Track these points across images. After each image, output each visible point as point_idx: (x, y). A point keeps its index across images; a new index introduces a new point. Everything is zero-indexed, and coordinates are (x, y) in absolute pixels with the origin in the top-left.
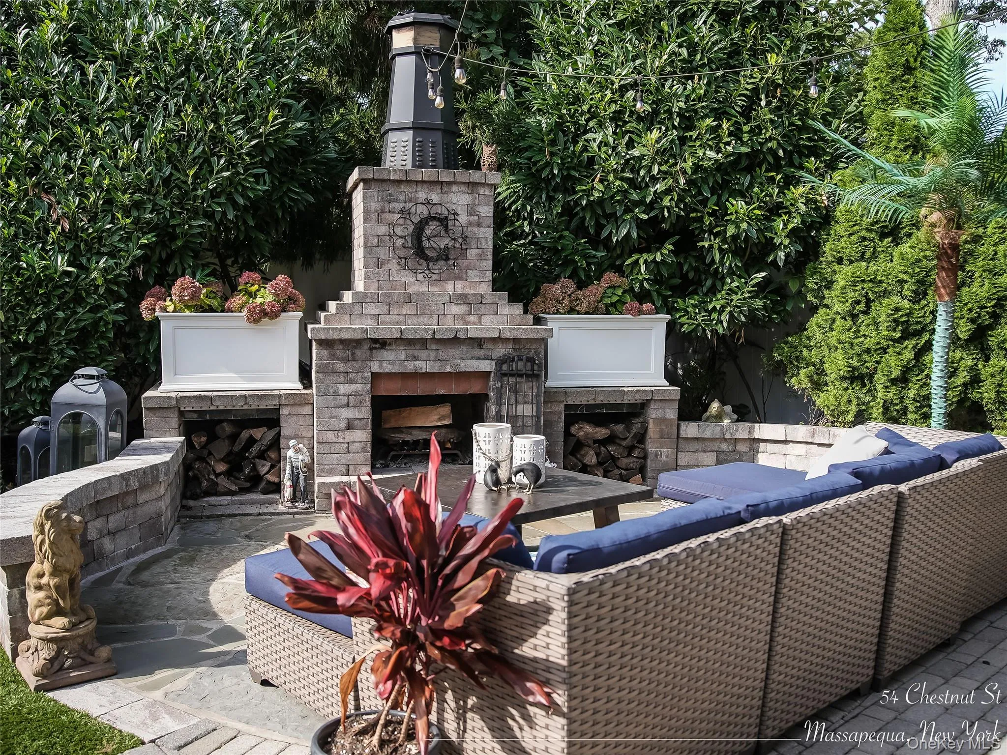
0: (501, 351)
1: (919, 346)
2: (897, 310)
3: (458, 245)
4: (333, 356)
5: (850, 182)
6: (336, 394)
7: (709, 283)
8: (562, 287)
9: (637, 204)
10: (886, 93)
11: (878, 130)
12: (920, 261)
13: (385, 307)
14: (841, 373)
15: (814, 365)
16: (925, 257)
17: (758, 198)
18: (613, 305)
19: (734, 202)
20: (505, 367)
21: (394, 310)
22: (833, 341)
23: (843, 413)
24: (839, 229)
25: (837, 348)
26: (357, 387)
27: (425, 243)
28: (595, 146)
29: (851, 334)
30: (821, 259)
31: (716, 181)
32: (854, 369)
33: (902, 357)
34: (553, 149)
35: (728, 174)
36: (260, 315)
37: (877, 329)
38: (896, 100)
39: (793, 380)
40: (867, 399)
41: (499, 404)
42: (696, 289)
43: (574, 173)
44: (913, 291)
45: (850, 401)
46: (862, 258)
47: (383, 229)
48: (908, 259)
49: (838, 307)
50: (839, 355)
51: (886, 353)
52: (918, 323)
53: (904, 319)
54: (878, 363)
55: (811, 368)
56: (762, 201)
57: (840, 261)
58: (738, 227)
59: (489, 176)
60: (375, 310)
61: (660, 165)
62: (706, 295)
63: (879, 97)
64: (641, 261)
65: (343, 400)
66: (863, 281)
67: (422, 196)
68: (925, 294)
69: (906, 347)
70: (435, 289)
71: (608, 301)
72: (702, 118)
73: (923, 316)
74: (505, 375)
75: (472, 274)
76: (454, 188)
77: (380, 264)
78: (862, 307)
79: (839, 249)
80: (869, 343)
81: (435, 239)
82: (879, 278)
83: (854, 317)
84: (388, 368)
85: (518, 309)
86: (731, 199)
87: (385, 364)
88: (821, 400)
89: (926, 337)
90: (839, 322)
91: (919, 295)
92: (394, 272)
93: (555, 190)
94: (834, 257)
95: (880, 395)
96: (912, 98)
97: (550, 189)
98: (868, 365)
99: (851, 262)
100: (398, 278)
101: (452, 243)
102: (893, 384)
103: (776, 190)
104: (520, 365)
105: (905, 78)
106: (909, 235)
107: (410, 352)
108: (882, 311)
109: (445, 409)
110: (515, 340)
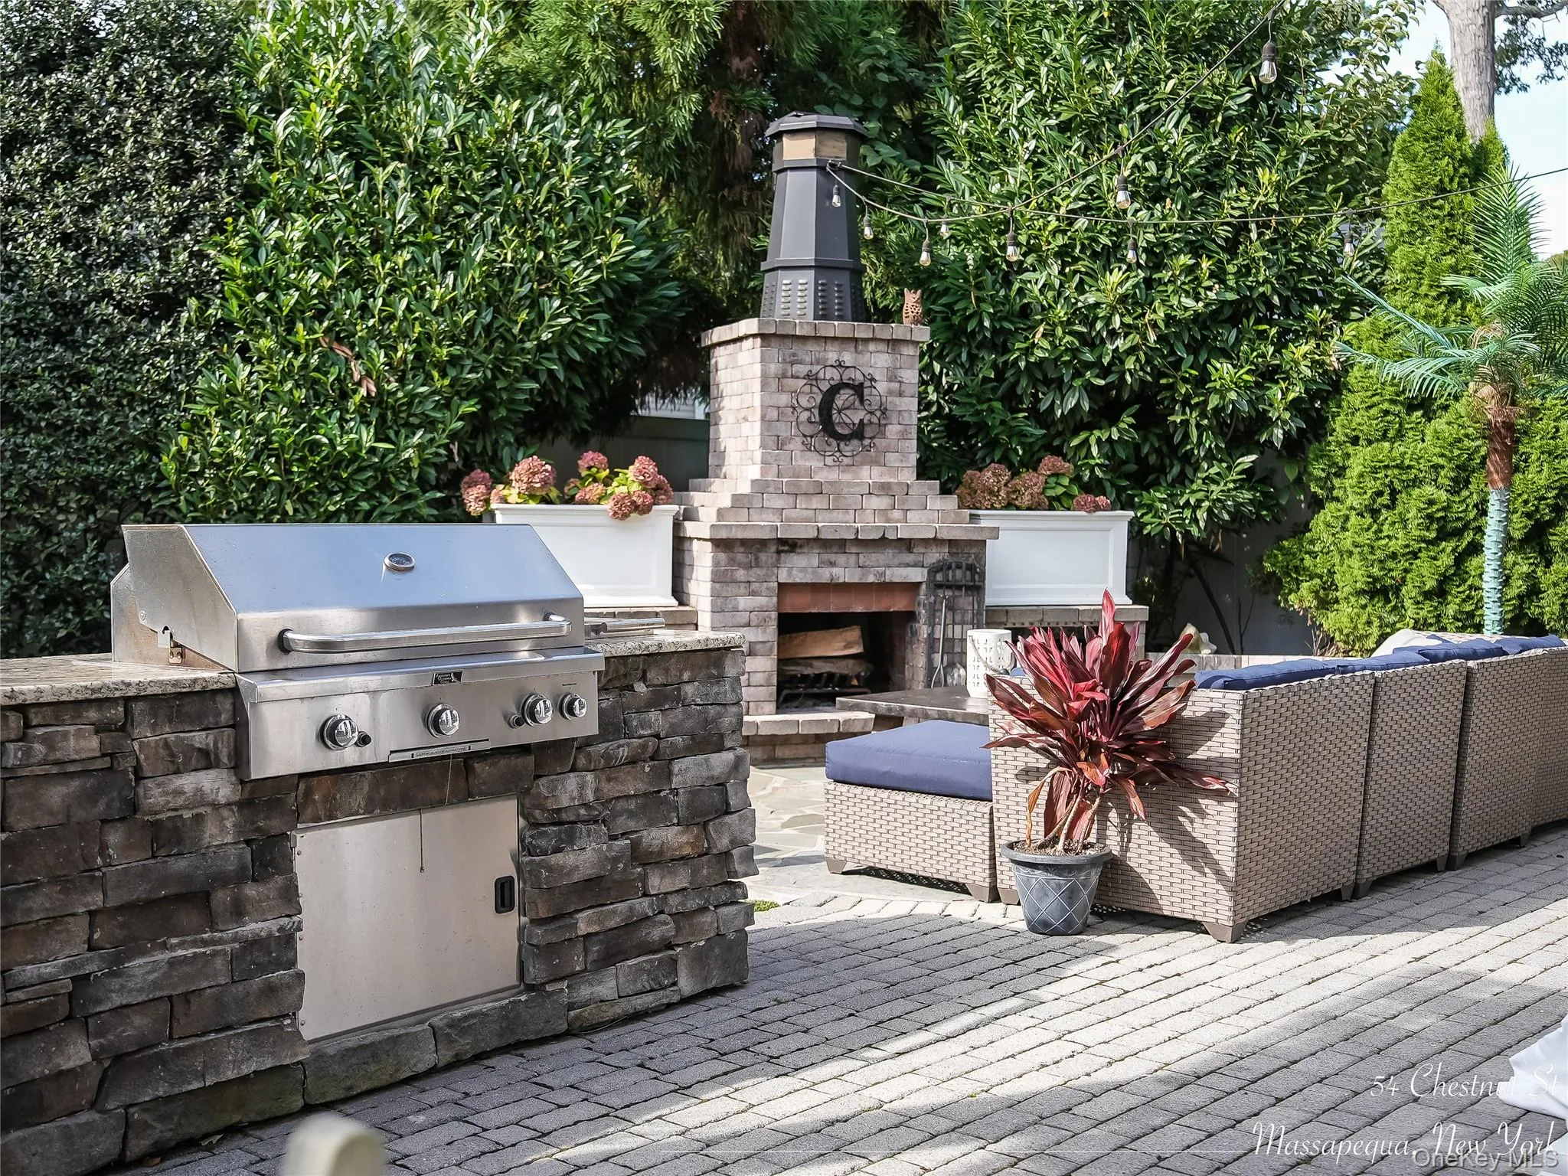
0: (934, 556)
1: (1460, 550)
2: (1431, 503)
3: (875, 420)
4: (732, 561)
5: (1368, 339)
6: (736, 610)
7: (1176, 470)
8: (994, 474)
9: (1089, 366)
10: (1413, 223)
11: (1404, 272)
12: (1459, 440)
13: (791, 499)
14: (1359, 585)
15: (1320, 577)
16: (1467, 436)
17: (1247, 359)
18: (1058, 499)
19: (1218, 366)
20: (939, 577)
21: (801, 502)
22: (1347, 544)
23: (1360, 638)
24: (1353, 399)
25: (1351, 554)
26: (761, 601)
27: (836, 417)
28: (1036, 289)
29: (1370, 534)
30: (1330, 438)
31: (1192, 337)
32: (1376, 580)
33: (1439, 563)
34: (980, 294)
35: (1208, 328)
36: (630, 509)
37: (1405, 527)
38: (1426, 233)
39: (1292, 597)
40: (1392, 619)
41: (932, 624)
42: (1158, 478)
43: (1007, 325)
44: (1452, 479)
45: (1369, 623)
46: (1384, 437)
47: (784, 399)
48: (1444, 439)
49: (1353, 500)
50: (1355, 562)
51: (1417, 558)
52: (1458, 519)
53: (1441, 514)
54: (1406, 571)
55: (1317, 581)
56: (1252, 363)
57: (1355, 441)
58: (1223, 397)
59: (915, 331)
60: (778, 502)
61: (1122, 315)
62: (1172, 485)
63: (1404, 227)
64: (1093, 440)
65: (744, 617)
66: (1387, 467)
67: (832, 356)
68: (1467, 483)
69: (1443, 550)
70: (846, 477)
71: (1050, 493)
72: (1175, 253)
73: (1465, 511)
74: (939, 586)
75: (891, 457)
76: (872, 347)
77: (780, 444)
78: (1385, 499)
79: (1354, 425)
80: (1395, 546)
81: (848, 412)
82: (1407, 462)
83: (1375, 513)
84: (799, 578)
85: (951, 502)
86: (1213, 361)
87: (794, 572)
88: (1330, 622)
89: (1468, 537)
90: (1354, 519)
91: (1460, 483)
92: (797, 454)
93: (980, 346)
94: (1346, 435)
95: (1409, 613)
96: (1447, 230)
97: (973, 345)
98: (1394, 574)
99: (1370, 442)
100: (801, 462)
101: (868, 417)
102: (1426, 598)
103: (1271, 349)
104: (959, 573)
105: (1437, 204)
106: (1446, 408)
107: (825, 557)
108: (1412, 505)
109: (854, 634)
110: (951, 543)
